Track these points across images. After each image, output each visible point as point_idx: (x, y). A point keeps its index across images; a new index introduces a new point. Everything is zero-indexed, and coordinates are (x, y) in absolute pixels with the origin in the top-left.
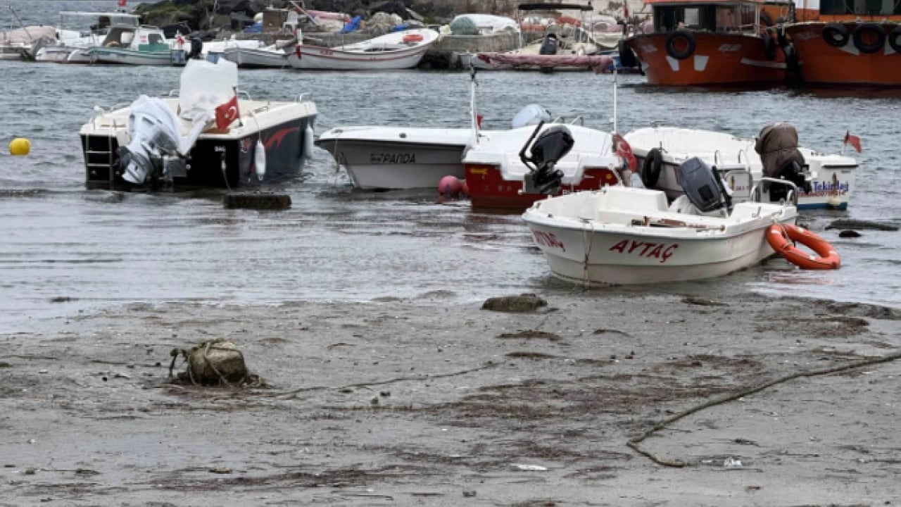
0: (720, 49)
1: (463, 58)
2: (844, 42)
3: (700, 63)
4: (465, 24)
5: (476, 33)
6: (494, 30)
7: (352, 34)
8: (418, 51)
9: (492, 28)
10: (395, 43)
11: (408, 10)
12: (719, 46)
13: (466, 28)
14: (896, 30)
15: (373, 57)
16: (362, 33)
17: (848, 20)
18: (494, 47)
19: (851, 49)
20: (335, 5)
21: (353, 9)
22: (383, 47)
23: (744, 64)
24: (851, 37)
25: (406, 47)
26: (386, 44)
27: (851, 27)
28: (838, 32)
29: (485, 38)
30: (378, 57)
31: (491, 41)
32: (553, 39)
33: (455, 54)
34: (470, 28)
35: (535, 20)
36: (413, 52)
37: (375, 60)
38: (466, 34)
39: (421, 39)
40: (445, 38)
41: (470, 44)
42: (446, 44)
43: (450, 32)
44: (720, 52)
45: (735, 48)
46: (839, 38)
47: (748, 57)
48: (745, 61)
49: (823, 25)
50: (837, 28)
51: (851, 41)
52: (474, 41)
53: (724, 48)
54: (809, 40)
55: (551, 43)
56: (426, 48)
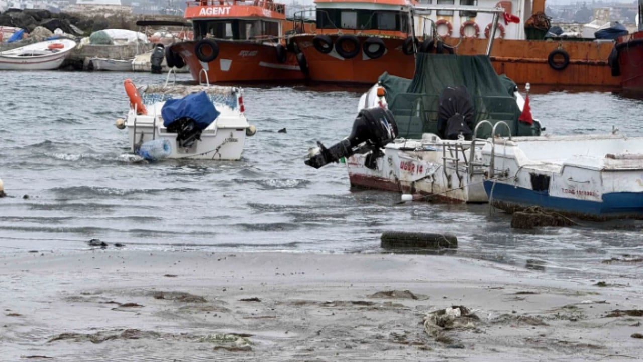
0: (240, 54)
1: (93, 62)
2: (330, 49)
3: (225, 65)
4: (101, 37)
5: (109, 43)
6: (129, 41)
7: (14, 43)
8: (60, 56)
9: (126, 40)
10: (43, 50)
11: (71, 26)
12: (239, 52)
13: (102, 39)
14: (368, 40)
15: (25, 60)
16: (22, 42)
17: (332, 32)
18: (123, 54)
19: (334, 54)
20: (11, 21)
21: (28, 24)
22: (32, 53)
23: (262, 67)
24: (334, 45)
25: (50, 53)
26: (35, 51)
27: (334, 38)
28: (325, 42)
29: (115, 47)
30: (28, 61)
31: (121, 49)
32: (161, 48)
33: (88, 59)
34: (104, 39)
35: (162, 34)
36: (56, 57)
37: (26, 63)
38: (101, 44)
39: (62, 47)
40: (84, 47)
41: (102, 52)
42: (84, 52)
43: (89, 42)
44: (241, 57)
45: (253, 53)
46: (326, 46)
47: (264, 61)
48: (262, 64)
49: (314, 36)
50: (324, 38)
51: (334, 49)
52: (105, 49)
53: (243, 53)
54: (308, 48)
55: (160, 51)
56: (66, 54)
